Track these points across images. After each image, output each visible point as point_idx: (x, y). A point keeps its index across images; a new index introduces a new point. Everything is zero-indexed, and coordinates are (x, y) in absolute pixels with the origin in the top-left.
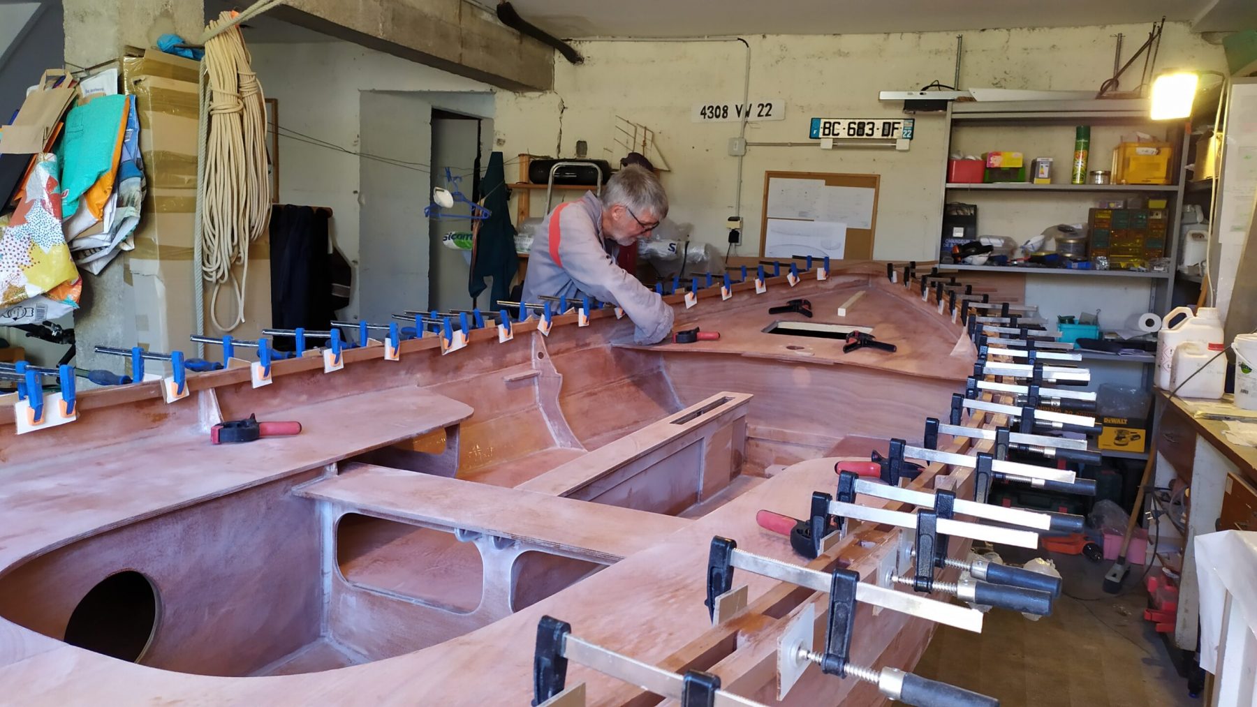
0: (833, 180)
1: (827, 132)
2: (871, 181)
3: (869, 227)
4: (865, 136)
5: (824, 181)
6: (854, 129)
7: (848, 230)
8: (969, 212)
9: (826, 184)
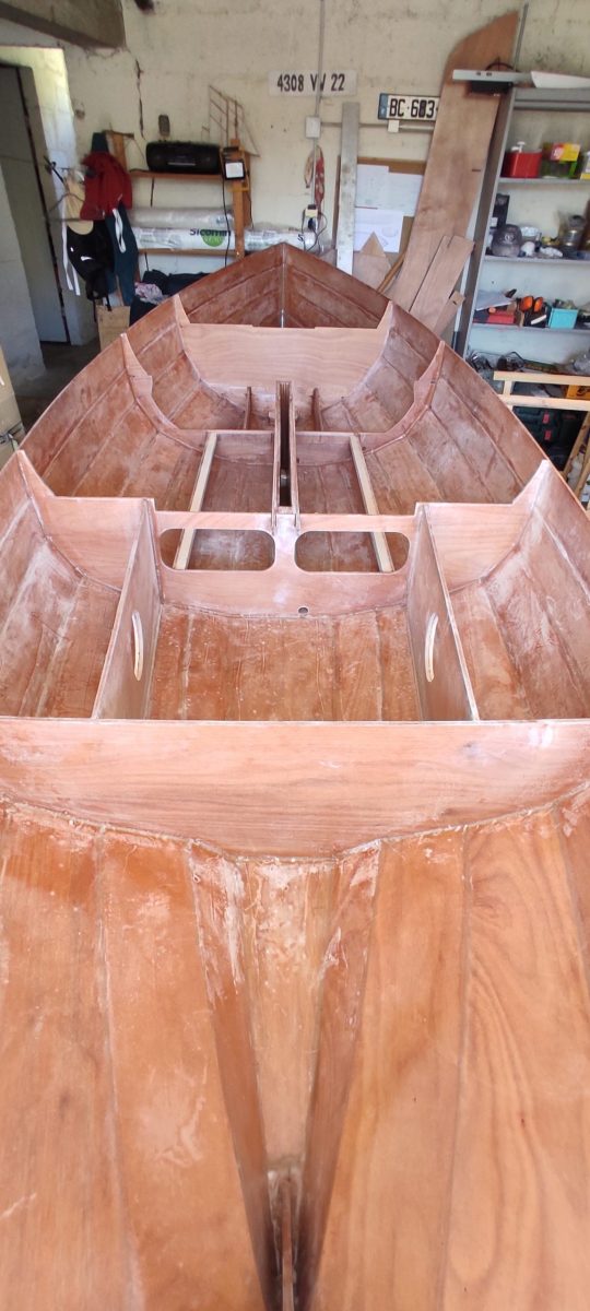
0: (397, 166)
1: (393, 110)
4: (425, 118)
5: (387, 168)
6: (417, 108)
8: (501, 202)
9: (390, 171)
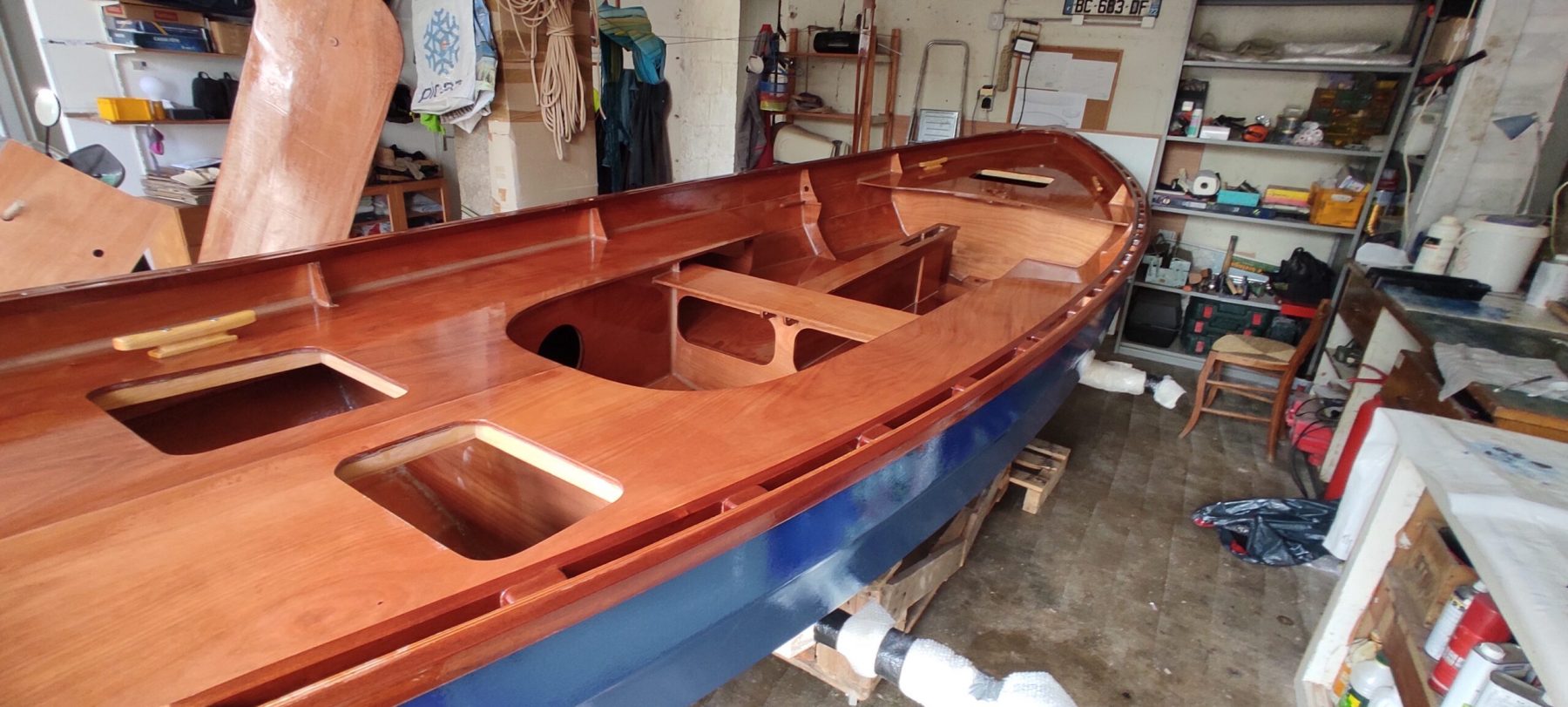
0: (1081, 53)
1: (1079, 8)
2: (1114, 56)
3: (1107, 99)
4: (1113, 14)
6: (1104, 6)
7: (1088, 100)
8: (1200, 88)
9: (1074, 57)
